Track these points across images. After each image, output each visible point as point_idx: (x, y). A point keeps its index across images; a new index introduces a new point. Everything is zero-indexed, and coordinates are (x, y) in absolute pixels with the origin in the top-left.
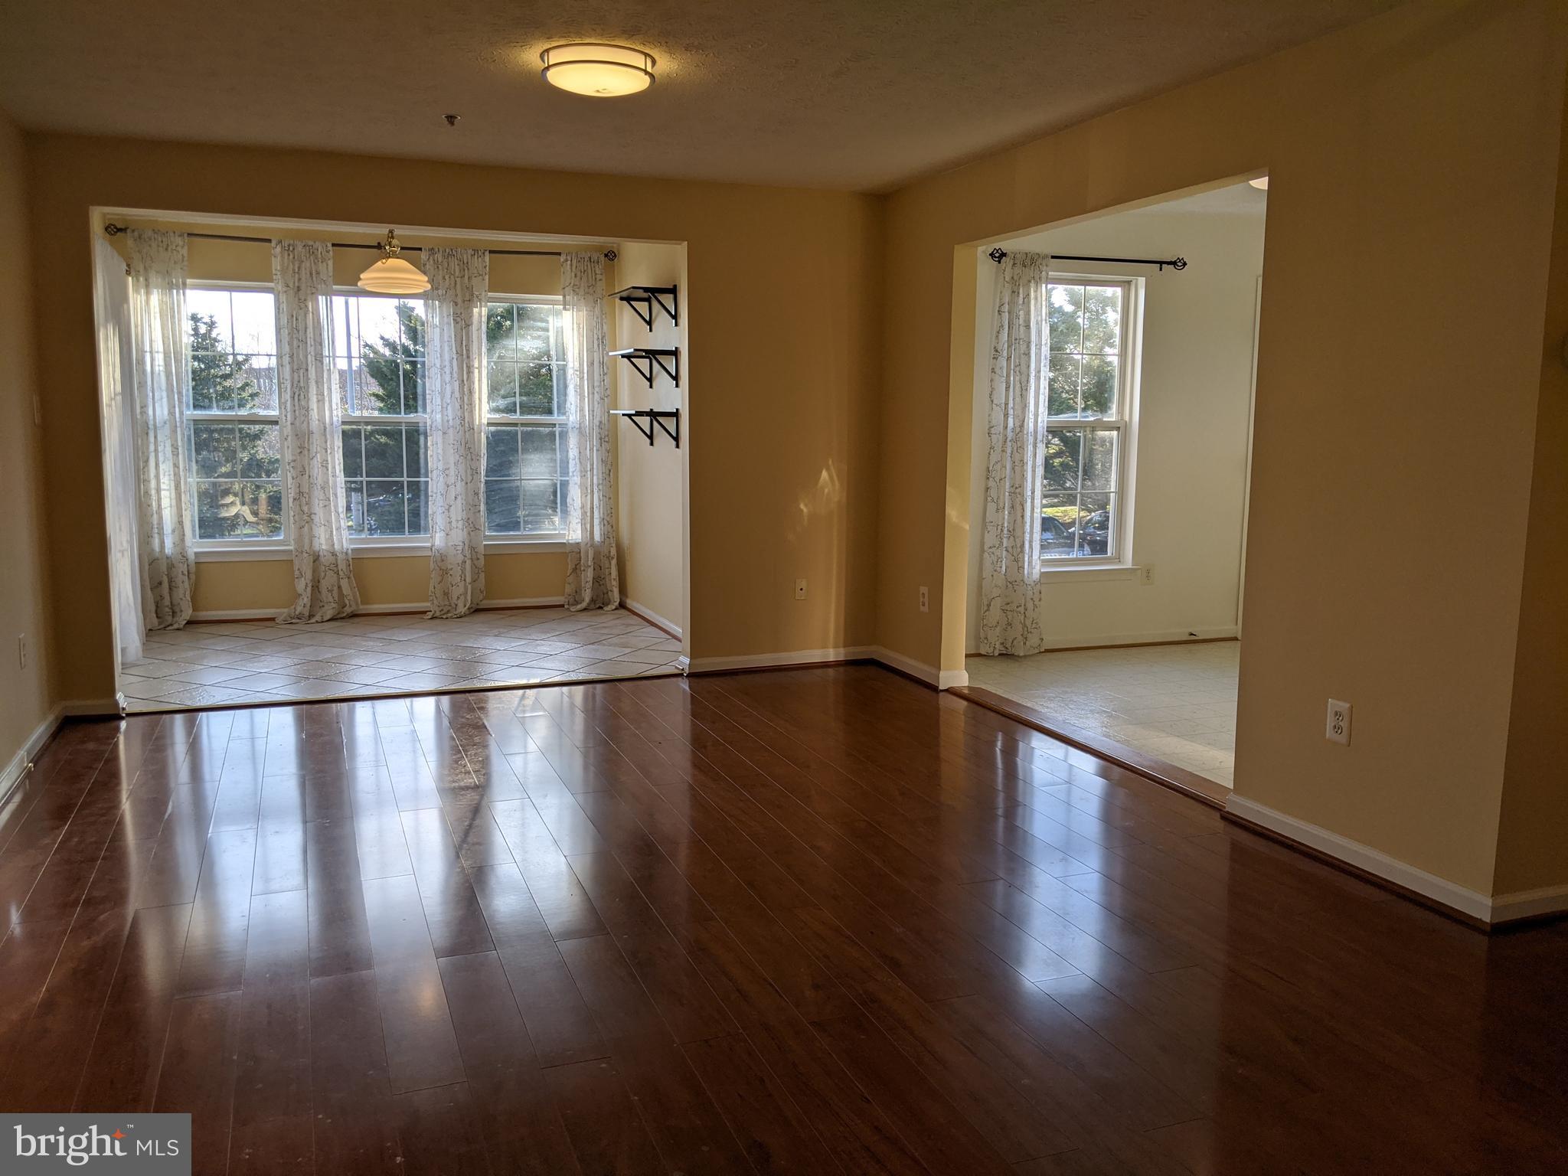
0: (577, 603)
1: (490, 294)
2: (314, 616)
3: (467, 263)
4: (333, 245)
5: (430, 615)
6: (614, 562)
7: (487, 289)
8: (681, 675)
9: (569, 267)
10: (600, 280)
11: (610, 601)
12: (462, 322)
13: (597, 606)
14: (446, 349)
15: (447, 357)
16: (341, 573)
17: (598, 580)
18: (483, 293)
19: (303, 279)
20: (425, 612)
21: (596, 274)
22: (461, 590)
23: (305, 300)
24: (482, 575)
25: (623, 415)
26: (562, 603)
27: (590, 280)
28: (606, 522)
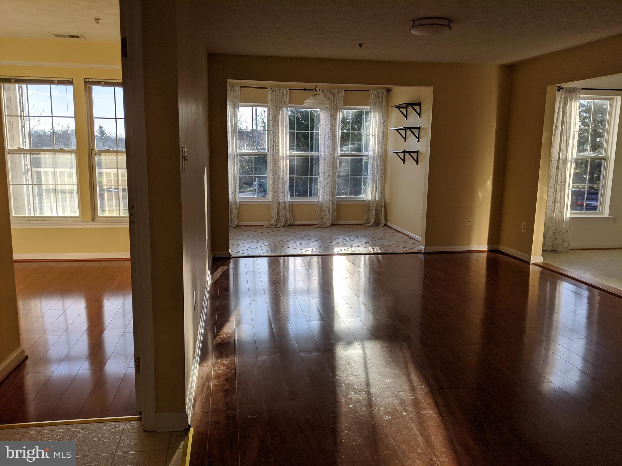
0: (368, 223)
1: (344, 107)
2: (277, 225)
3: (336, 95)
4: (289, 89)
5: (317, 226)
6: (383, 208)
7: (342, 105)
8: (421, 253)
9: (373, 95)
10: (384, 100)
11: (381, 223)
12: (333, 118)
13: (376, 225)
14: (327, 128)
15: (327, 131)
16: (287, 210)
17: (377, 215)
18: (341, 106)
19: (278, 102)
20: (315, 225)
21: (383, 98)
22: (328, 217)
23: (279, 110)
24: (335, 212)
25: (394, 152)
26: (362, 223)
27: (381, 100)
28: (381, 193)
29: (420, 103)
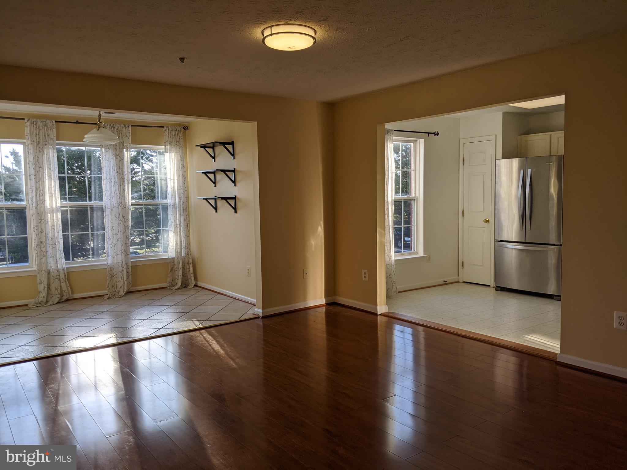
0: (173, 286)
1: (132, 145)
2: (48, 302)
3: (121, 131)
4: (56, 122)
5: (107, 297)
6: (191, 266)
7: (130, 143)
8: (258, 318)
9: (167, 133)
10: (182, 139)
11: (189, 283)
12: (119, 158)
13: (184, 286)
14: (112, 170)
15: (112, 174)
16: (61, 280)
17: (184, 275)
18: (129, 145)
19: (41, 138)
20: (103, 296)
21: (179, 136)
22: (122, 284)
23: (43, 148)
24: (131, 276)
25: (204, 199)
26: (166, 286)
27: (177, 139)
28: (187, 248)
29: (233, 142)
